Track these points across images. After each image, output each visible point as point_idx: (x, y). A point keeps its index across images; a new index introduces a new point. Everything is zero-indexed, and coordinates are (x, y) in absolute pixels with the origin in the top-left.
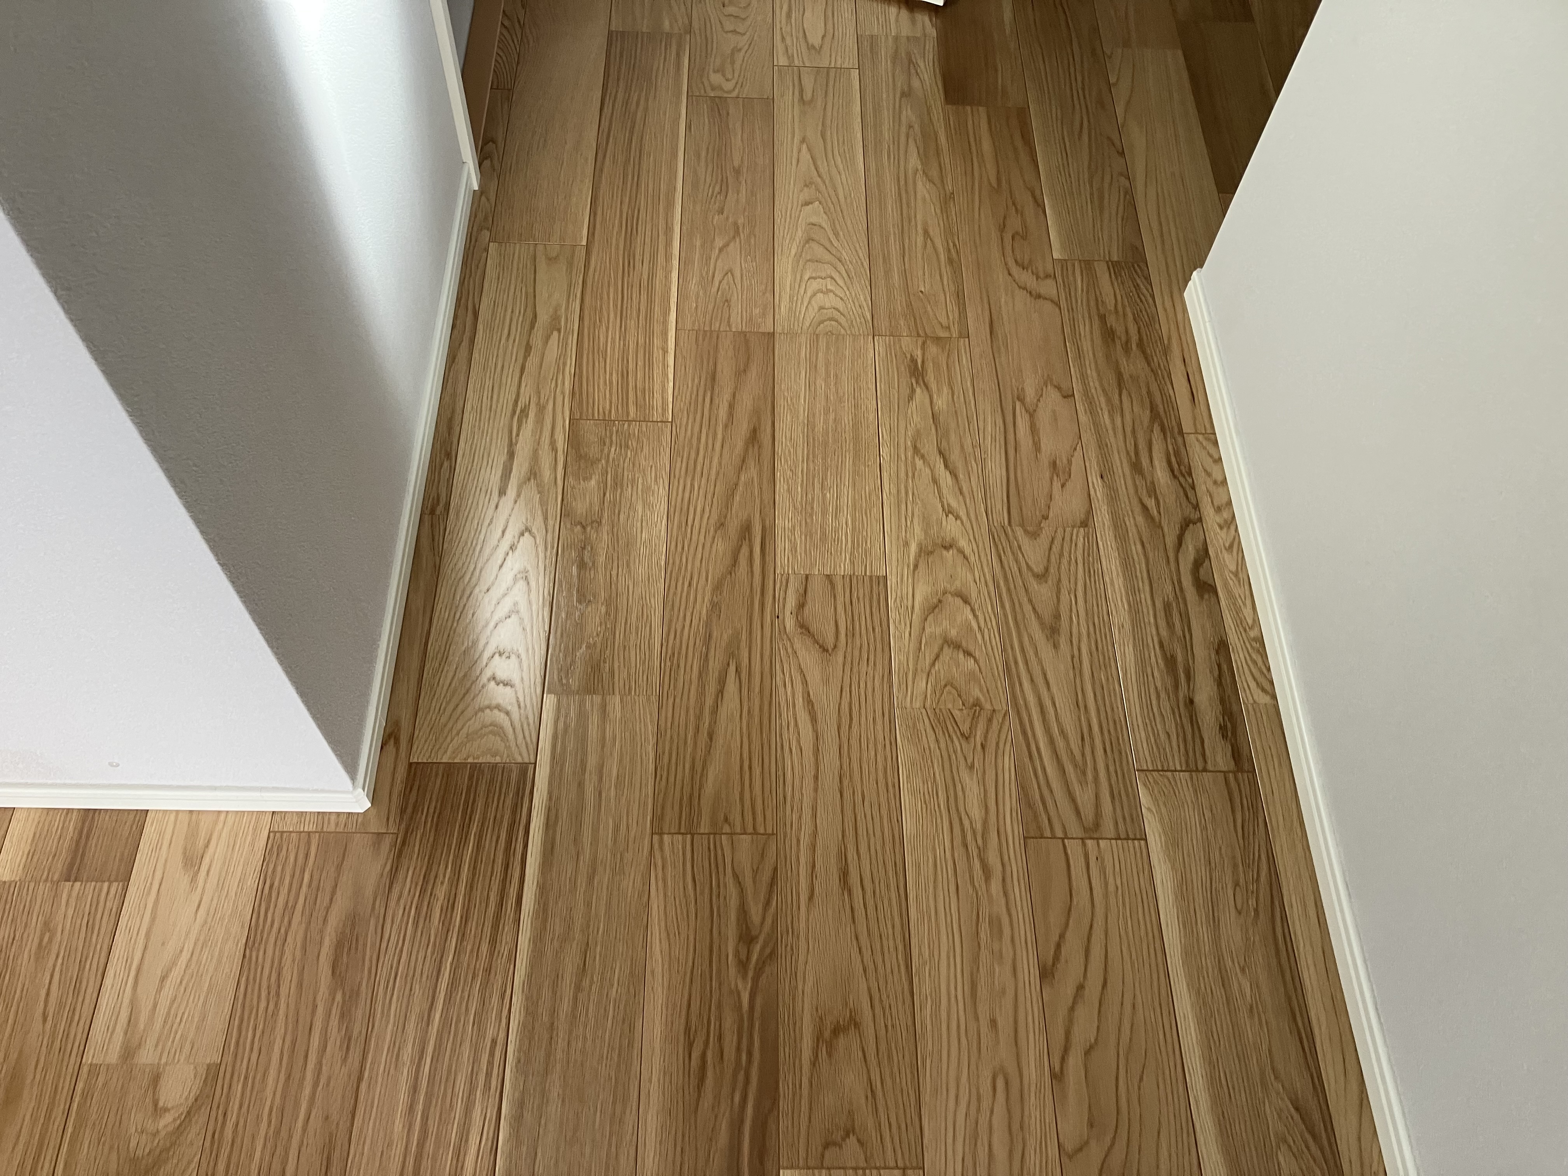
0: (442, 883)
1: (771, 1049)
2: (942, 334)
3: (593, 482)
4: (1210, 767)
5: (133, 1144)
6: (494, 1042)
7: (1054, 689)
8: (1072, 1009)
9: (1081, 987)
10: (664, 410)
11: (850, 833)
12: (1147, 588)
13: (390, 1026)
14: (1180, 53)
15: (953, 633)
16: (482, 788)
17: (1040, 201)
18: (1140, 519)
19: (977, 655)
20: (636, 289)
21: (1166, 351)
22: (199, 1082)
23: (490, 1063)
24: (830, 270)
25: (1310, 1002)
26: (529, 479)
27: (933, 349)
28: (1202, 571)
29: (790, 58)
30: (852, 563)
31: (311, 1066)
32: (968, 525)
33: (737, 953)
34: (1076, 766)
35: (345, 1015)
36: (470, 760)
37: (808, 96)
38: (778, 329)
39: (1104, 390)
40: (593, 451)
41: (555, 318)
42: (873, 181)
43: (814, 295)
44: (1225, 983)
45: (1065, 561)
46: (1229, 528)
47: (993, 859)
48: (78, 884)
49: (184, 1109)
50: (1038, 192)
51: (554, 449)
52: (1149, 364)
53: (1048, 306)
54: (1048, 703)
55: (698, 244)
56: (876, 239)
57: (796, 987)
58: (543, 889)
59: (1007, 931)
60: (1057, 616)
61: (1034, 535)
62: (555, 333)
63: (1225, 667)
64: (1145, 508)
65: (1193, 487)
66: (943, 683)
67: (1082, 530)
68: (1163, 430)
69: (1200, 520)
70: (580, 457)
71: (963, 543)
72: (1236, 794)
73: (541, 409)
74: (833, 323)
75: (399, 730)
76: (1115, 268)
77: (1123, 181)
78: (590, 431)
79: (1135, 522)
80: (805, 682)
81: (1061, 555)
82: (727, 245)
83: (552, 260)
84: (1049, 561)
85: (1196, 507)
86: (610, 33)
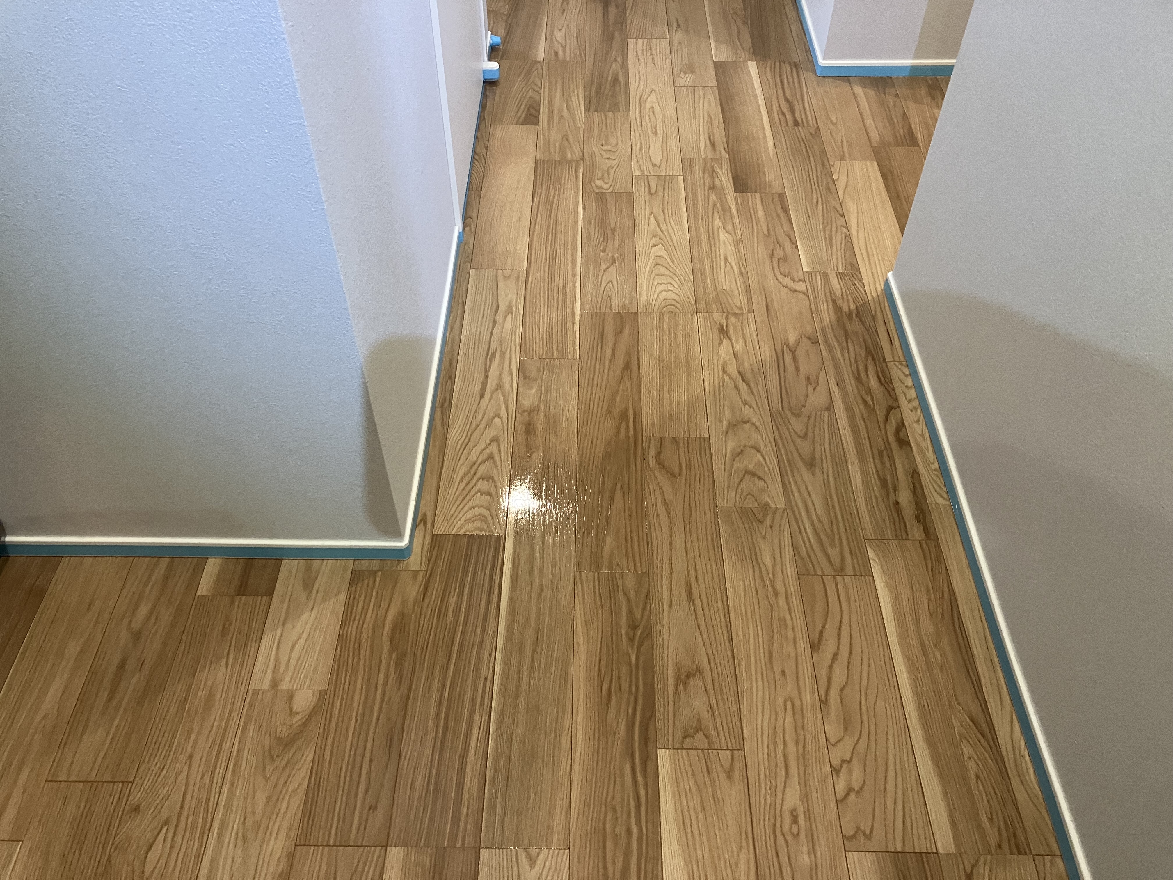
0: (453, 597)
1: (650, 687)
2: (737, 311)
3: (534, 391)
4: (910, 537)
5: (279, 730)
6: (486, 679)
7: (813, 496)
8: (831, 666)
9: (836, 655)
10: (574, 352)
11: (693, 573)
12: (868, 443)
13: (424, 672)
14: (875, 163)
15: (751, 467)
16: (475, 548)
17: (794, 241)
18: (862, 407)
19: (766, 478)
20: (556, 291)
21: (874, 318)
22: (315, 699)
23: (484, 691)
24: (670, 280)
25: (978, 664)
26: (497, 390)
27: (732, 319)
28: (901, 435)
29: (642, 171)
30: (688, 431)
31: (379, 691)
32: (757, 410)
33: (627, 634)
34: (828, 537)
35: (399, 665)
36: (468, 533)
37: (653, 190)
38: (640, 310)
39: (837, 339)
40: (533, 374)
41: (510, 307)
42: (693, 233)
43: (660, 293)
44: (925, 653)
45: (817, 429)
46: (916, 411)
47: (779, 586)
48: (244, 598)
49: (307, 713)
50: (792, 237)
51: (511, 374)
52: (863, 325)
53: (801, 296)
54: (810, 504)
55: (592, 268)
56: (697, 263)
57: (663, 653)
58: (512, 600)
59: (789, 623)
60: (813, 458)
61: (798, 415)
62: (510, 315)
63: (917, 485)
64: (865, 402)
65: (894, 390)
66: (746, 494)
67: (826, 412)
68: (874, 359)
69: (899, 407)
70: (525, 378)
71: (754, 420)
72: (928, 553)
73: (503, 354)
74: (672, 307)
75: (426, 518)
76: (840, 276)
77: (844, 230)
78: (532, 364)
79: (859, 409)
80: (663, 493)
81: (815, 426)
82: (608, 268)
83: (506, 278)
84: (807, 429)
85: (896, 400)
86: (536, 162)
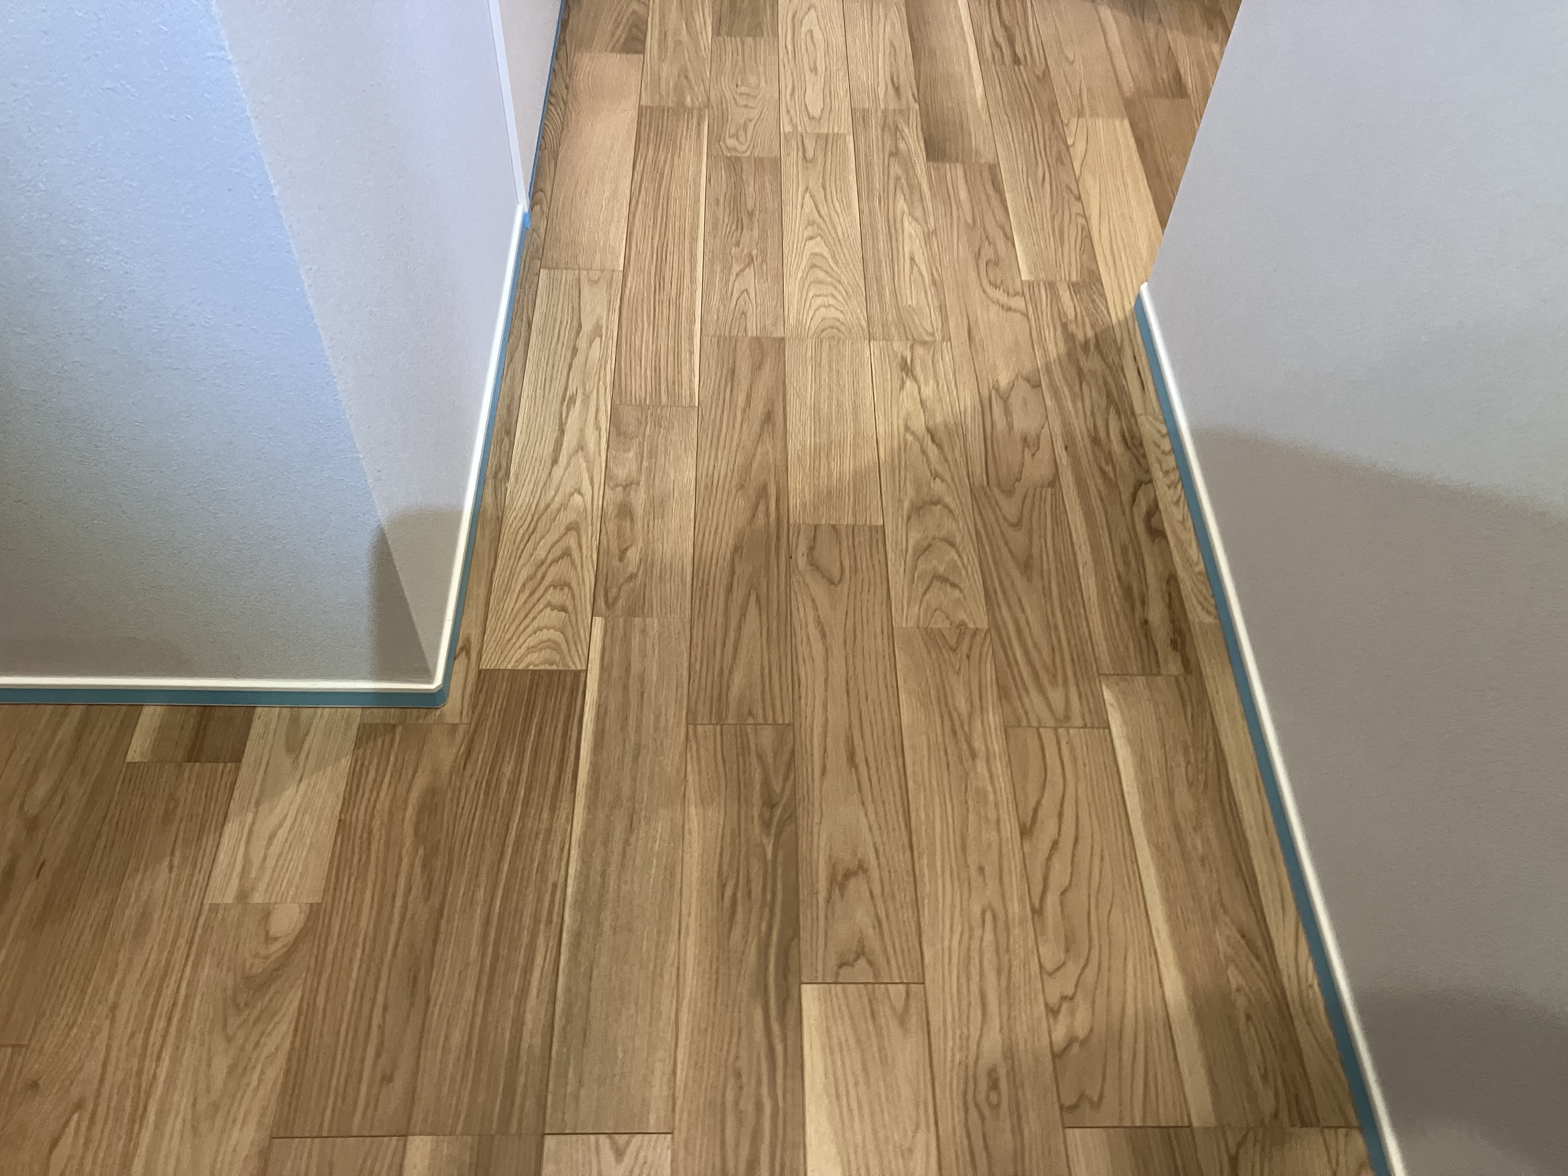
0: (509, 763)
1: (793, 891)
2: (927, 338)
3: (632, 454)
4: (1163, 671)
5: (248, 965)
6: (555, 885)
7: (1028, 611)
8: (1049, 859)
9: (1055, 843)
10: (692, 396)
11: (856, 725)
12: (1107, 534)
13: (465, 874)
14: (1126, 123)
15: (941, 569)
16: (542, 689)
17: (1009, 235)
18: (1100, 481)
19: (962, 586)
20: (666, 304)
21: (1120, 351)
22: (303, 917)
23: (552, 902)
24: (831, 290)
25: (1253, 854)
26: (577, 451)
27: (920, 350)
28: (1154, 521)
29: (795, 127)
30: (855, 515)
31: (399, 903)
32: (952, 486)
33: (761, 816)
34: (1047, 671)
35: (426, 865)
36: (531, 667)
37: (810, 154)
38: (788, 335)
39: (1066, 381)
40: (631, 429)
41: (597, 328)
42: (866, 220)
43: (817, 309)
44: (1180, 839)
45: (1035, 514)
46: (1176, 487)
47: (978, 744)
48: (197, 764)
49: (291, 939)
50: (1007, 229)
51: (598, 429)
52: (1104, 360)
53: (1018, 317)
54: (1023, 623)
55: (718, 270)
56: (871, 265)
57: (812, 842)
58: (595, 767)
59: (991, 797)
60: (1030, 557)
61: (1009, 493)
62: (598, 339)
63: (1174, 595)
64: (1104, 473)
65: (1144, 456)
66: (934, 608)
67: (1050, 489)
68: (1118, 412)
69: (1151, 481)
70: (619, 433)
71: (948, 500)
72: (1187, 695)
73: (587, 397)
74: (835, 331)
75: (470, 644)
76: (1075, 287)
77: (1081, 220)
78: (629, 416)
79: (1095, 484)
80: (816, 608)
81: (1032, 510)
82: (742, 270)
83: (594, 282)
84: (1022, 513)
85: (1148, 471)
86: (640, 108)
